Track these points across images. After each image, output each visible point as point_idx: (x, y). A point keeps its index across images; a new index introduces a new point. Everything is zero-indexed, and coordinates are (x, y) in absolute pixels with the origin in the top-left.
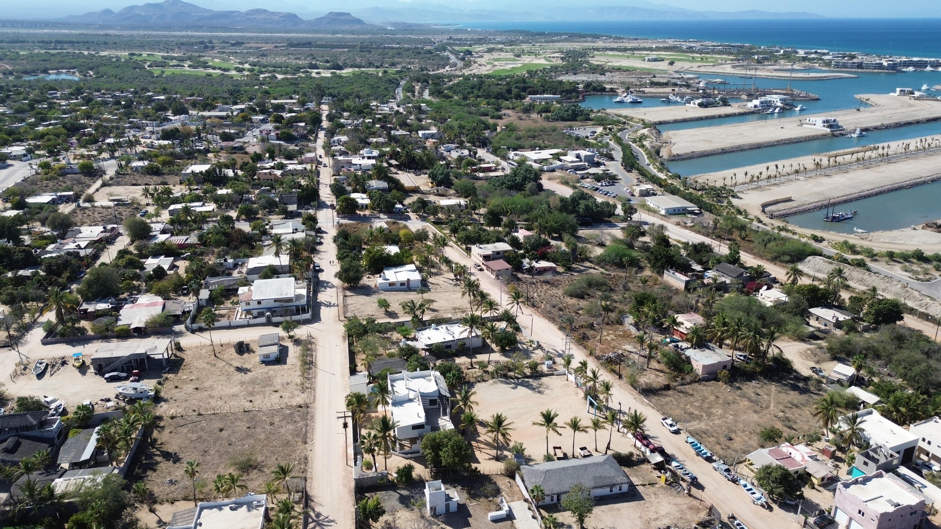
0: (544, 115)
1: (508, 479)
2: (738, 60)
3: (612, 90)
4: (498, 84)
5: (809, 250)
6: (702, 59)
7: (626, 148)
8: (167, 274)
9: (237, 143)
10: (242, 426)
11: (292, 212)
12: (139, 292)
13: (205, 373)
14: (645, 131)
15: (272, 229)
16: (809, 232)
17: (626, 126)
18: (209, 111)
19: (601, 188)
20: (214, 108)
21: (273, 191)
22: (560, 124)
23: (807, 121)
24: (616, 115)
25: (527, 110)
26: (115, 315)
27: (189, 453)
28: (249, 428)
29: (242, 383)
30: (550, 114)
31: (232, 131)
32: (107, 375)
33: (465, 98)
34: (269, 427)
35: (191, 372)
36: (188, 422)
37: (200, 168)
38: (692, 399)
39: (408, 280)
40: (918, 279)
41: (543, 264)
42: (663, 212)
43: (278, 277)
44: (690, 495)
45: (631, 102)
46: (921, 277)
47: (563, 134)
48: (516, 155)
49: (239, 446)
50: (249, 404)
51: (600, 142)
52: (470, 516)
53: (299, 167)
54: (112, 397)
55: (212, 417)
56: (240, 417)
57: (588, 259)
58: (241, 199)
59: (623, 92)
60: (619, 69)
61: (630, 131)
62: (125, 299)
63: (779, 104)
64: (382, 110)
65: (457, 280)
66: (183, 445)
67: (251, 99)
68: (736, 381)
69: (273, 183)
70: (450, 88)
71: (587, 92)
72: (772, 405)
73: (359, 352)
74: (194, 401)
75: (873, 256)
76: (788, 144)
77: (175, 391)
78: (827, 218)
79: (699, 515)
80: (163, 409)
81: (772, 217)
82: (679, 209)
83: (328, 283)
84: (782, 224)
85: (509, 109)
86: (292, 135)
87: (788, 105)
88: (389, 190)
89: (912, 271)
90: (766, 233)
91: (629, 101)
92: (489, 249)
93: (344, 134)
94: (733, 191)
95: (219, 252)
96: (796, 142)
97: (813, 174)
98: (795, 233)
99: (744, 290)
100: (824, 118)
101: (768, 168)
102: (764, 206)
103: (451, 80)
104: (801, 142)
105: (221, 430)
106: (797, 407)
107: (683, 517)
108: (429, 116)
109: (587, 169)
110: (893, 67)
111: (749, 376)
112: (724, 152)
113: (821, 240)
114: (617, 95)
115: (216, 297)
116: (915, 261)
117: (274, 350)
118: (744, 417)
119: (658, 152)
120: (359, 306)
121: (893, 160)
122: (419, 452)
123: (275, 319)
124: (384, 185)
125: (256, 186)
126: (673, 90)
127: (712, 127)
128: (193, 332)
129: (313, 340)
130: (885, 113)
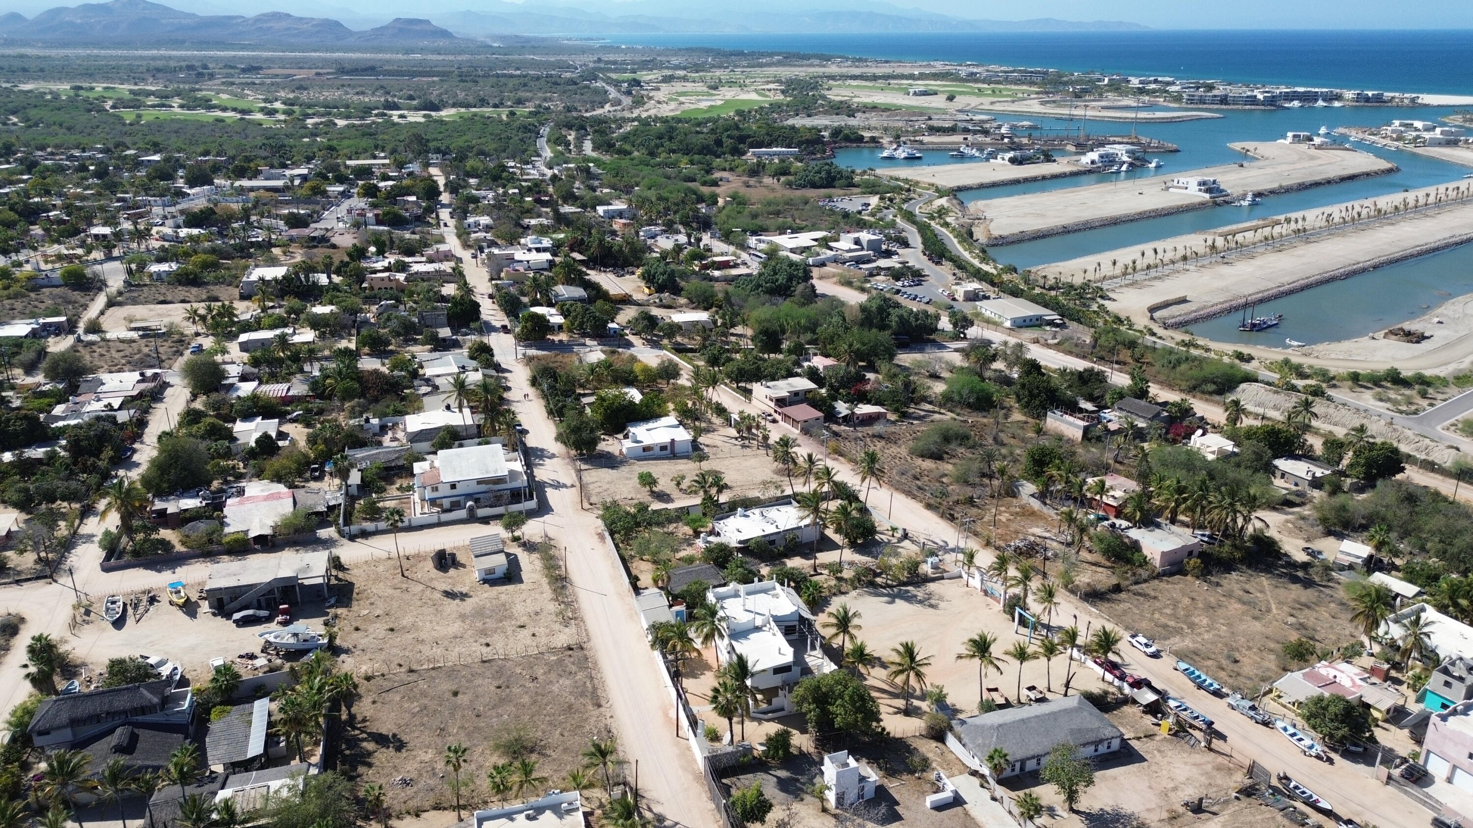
0: (783, 179)
1: (934, 744)
2: (1047, 93)
3: (873, 140)
4: (698, 133)
5: (1240, 375)
6: (993, 91)
7: (923, 229)
8: (279, 448)
9: (315, 229)
10: (487, 685)
11: (444, 340)
12: (240, 477)
13: (395, 604)
14: (943, 201)
15: (422, 367)
16: (1229, 348)
17: (912, 195)
18: (250, 179)
19: (903, 290)
20: (255, 174)
21: (402, 307)
22: (811, 193)
23: (1175, 183)
24: (891, 178)
25: (756, 171)
26: (218, 516)
27: (417, 734)
28: (499, 687)
29: (463, 617)
30: (791, 178)
31: (302, 212)
32: (237, 616)
33: (652, 154)
34: (531, 685)
35: (372, 604)
36: (396, 684)
37: (273, 273)
38: (1157, 604)
39: (673, 440)
40: (1401, 412)
41: (865, 409)
42: (1008, 324)
43: (461, 446)
44: (1211, 750)
45: (906, 158)
46: (1404, 408)
47: (821, 208)
48: (760, 241)
49: (491, 717)
50: (485, 650)
51: (881, 219)
52: (898, 804)
53: (430, 267)
54: (257, 651)
55: (433, 673)
56: (479, 671)
57: (925, 399)
58: (355, 321)
59: (891, 142)
60: (874, 108)
61: (919, 202)
62: (221, 491)
63: (1125, 158)
64: (528, 174)
65: (743, 438)
66: (402, 722)
67: (309, 160)
68: (1210, 573)
69: (398, 293)
70: (625, 138)
71: (835, 143)
72: (1273, 606)
73: (632, 557)
74: (394, 650)
75: (1330, 379)
76: (1154, 217)
77: (356, 635)
78: (1244, 326)
79: (1234, 778)
80: (347, 665)
81: (1166, 327)
82: (1031, 319)
83: (542, 450)
84: (1187, 338)
85: (724, 170)
86: (400, 216)
87: (1137, 159)
88: (591, 300)
89: (1389, 400)
90: (1171, 351)
91: (903, 155)
92: (783, 387)
93: (483, 214)
94: (1101, 289)
95: (353, 408)
96: (1165, 215)
97: (1206, 262)
98: (1208, 350)
99: (1169, 436)
100: (1200, 179)
101: (1143, 254)
102: (1152, 310)
103: (620, 127)
104: (1172, 214)
105: (456, 694)
106: (1309, 607)
107: (1212, 782)
108: (605, 181)
109: (875, 261)
110: (1272, 101)
111: (1227, 566)
112: (1066, 231)
113: (1249, 359)
114: (882, 148)
115: (372, 481)
116: (1389, 385)
117: (499, 561)
118: (1243, 627)
119: (971, 234)
120: (606, 486)
121: (1312, 239)
122: (782, 709)
123: (481, 512)
124: (579, 292)
125: (372, 299)
126: (966, 139)
127: (1038, 194)
128: (352, 538)
129: (552, 543)
130: (1279, 169)
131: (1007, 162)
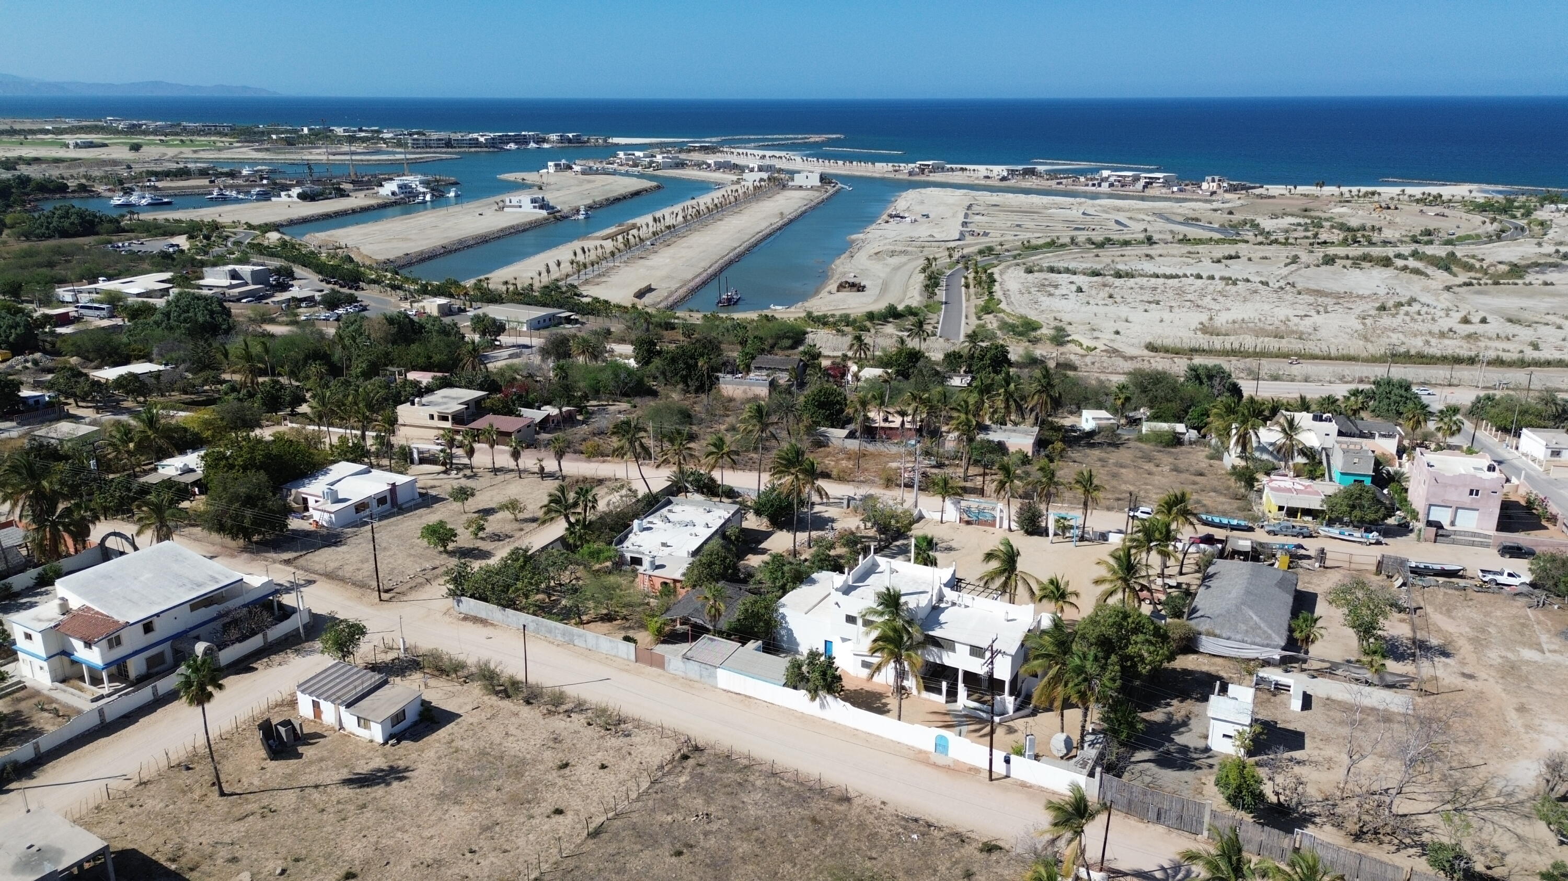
1: (1192, 658)
10: (657, 861)
13: (283, 839)
23: (503, 204)
28: (678, 854)
29: (447, 798)
34: (715, 826)
35: (234, 861)
44: (1325, 567)
47: (112, 253)
48: (73, 293)
50: (565, 820)
56: (610, 851)
59: (110, 190)
61: (241, 239)
63: (422, 188)
78: (721, 302)
82: (544, 319)
87: (434, 189)
91: (145, 202)
92: (444, 401)
100: (530, 197)
102: (638, 298)
109: (276, 294)
112: (447, 251)
121: (684, 233)
123: (227, 656)
131: (296, 199)
